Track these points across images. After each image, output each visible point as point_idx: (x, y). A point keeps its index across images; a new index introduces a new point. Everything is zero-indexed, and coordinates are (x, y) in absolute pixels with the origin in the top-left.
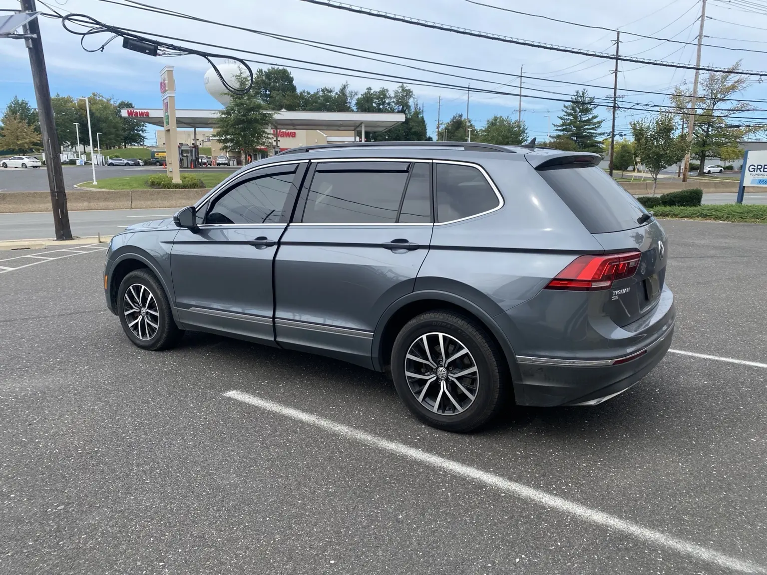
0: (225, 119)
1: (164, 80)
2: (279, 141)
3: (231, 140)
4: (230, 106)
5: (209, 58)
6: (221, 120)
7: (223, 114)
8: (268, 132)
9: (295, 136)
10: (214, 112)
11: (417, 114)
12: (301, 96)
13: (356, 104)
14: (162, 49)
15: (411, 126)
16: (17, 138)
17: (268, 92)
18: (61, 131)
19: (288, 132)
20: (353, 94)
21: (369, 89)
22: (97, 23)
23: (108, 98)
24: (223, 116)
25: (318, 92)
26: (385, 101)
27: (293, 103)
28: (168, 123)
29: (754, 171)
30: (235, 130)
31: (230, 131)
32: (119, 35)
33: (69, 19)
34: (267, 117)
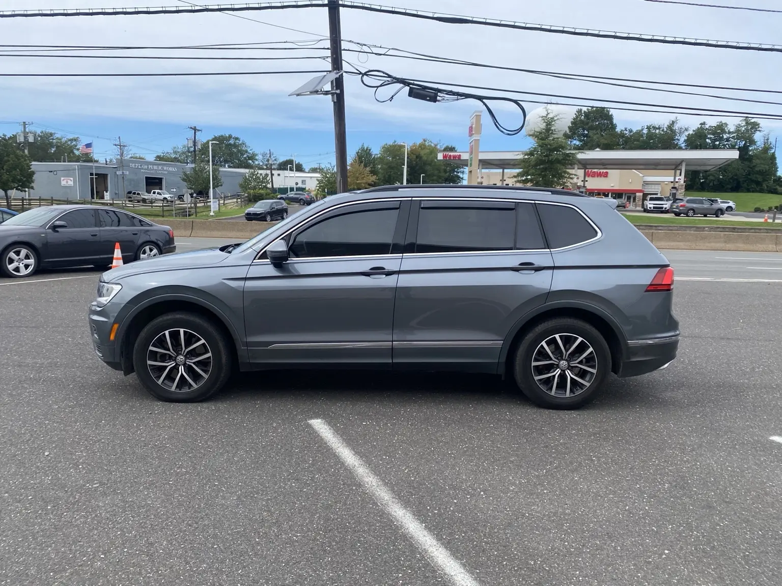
0: (527, 160)
1: (472, 125)
2: (587, 181)
3: (531, 181)
4: (534, 147)
5: (484, 100)
6: (524, 161)
7: (526, 155)
8: (570, 173)
9: (607, 176)
10: (517, 153)
11: (766, 149)
12: (622, 135)
13: (685, 141)
14: (442, 95)
15: (754, 164)
16: (357, 178)
17: (586, 132)
18: (394, 173)
19: (600, 172)
20: (683, 130)
21: (704, 124)
22: (389, 76)
23: (436, 143)
24: (526, 157)
25: (642, 130)
26: (723, 136)
27: (611, 142)
28: (471, 165)
30: (536, 171)
31: (530, 172)
32: (406, 85)
33: (367, 75)
34: (570, 157)
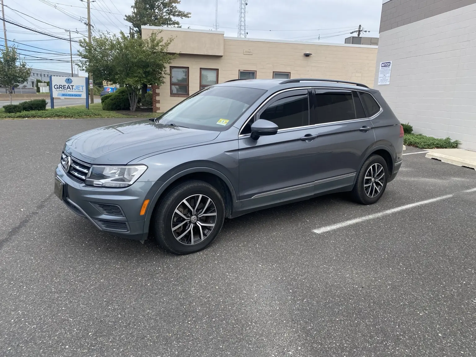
29: (58, 88)
